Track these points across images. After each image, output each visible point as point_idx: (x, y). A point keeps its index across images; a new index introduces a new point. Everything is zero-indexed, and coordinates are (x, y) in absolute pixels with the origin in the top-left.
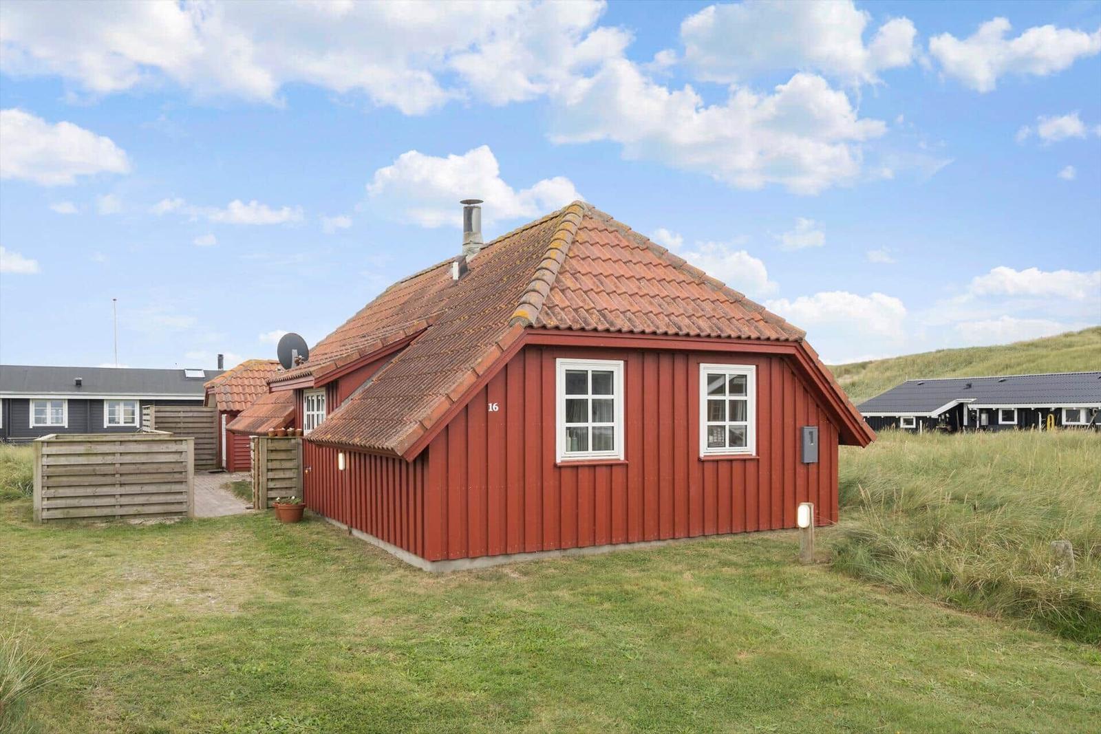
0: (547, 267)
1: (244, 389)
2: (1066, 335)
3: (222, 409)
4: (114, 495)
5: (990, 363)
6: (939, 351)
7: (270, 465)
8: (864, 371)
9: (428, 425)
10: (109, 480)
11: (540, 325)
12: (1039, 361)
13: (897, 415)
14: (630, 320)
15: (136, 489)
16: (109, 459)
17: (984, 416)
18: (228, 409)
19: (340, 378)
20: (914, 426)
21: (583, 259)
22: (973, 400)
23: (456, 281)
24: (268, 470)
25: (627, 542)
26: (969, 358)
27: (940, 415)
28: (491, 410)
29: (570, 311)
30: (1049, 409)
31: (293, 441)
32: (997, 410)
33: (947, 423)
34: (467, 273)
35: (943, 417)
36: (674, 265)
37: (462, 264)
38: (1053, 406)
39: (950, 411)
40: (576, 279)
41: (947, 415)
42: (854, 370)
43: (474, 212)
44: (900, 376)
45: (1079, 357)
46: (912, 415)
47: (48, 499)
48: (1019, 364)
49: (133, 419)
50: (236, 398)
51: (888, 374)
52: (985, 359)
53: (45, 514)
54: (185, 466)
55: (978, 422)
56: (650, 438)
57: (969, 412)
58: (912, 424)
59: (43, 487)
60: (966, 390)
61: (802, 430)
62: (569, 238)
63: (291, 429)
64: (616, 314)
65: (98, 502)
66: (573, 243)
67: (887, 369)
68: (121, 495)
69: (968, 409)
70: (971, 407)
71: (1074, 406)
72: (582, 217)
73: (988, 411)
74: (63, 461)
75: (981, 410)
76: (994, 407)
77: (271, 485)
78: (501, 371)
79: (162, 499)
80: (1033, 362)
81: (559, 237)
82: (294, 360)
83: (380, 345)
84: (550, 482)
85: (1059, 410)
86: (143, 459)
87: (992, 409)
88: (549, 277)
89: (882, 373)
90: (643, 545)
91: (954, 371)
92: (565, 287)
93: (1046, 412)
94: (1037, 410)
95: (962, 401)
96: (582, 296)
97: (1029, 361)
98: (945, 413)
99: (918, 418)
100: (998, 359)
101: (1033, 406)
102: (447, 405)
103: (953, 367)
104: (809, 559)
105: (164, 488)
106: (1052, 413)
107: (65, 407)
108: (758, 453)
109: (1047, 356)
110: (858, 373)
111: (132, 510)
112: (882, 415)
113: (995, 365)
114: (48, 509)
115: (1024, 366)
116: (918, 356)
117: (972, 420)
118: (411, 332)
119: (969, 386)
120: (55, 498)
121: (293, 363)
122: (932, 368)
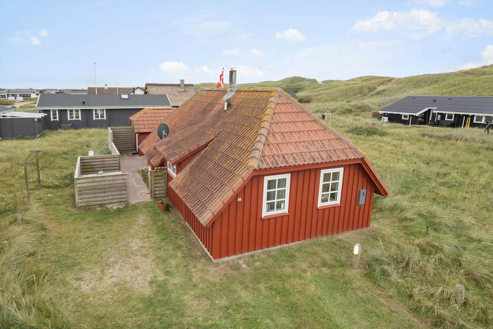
0: (263, 134)
1: (144, 122)
2: (484, 67)
3: (136, 132)
4: (102, 197)
5: (446, 83)
6: (424, 75)
7: (156, 182)
8: (390, 83)
9: (215, 214)
10: (100, 191)
11: (259, 168)
12: (469, 83)
13: (401, 113)
14: (294, 158)
15: (110, 194)
16: (100, 183)
17: (439, 116)
18: (139, 132)
19: (182, 161)
20: (408, 119)
21: (277, 123)
22: (435, 108)
23: (226, 111)
24: (155, 184)
25: (287, 243)
26: (437, 79)
27: (420, 115)
28: (238, 201)
29: (271, 157)
30: (469, 115)
31: (164, 172)
32: (446, 114)
33: (422, 118)
34: (230, 106)
35: (421, 115)
36: (314, 120)
37: (229, 102)
38: (471, 114)
39: (425, 113)
40: (274, 136)
41: (423, 114)
42: (385, 83)
43: (234, 73)
44: (405, 87)
45: (488, 82)
46: (407, 114)
47: (80, 199)
48: (459, 84)
49: (103, 113)
50: (141, 127)
51: (400, 86)
52: (444, 80)
53: (80, 205)
54: (126, 184)
55: (436, 118)
56: (299, 203)
57: (433, 114)
58: (407, 118)
59: (78, 195)
60: (433, 103)
61: (360, 191)
62: (272, 111)
63: (163, 167)
64: (289, 156)
65: (97, 199)
66: (274, 114)
67: (400, 83)
68: (104, 196)
69: (433, 112)
70: (434, 112)
71: (480, 115)
72: (278, 97)
73: (442, 114)
74: (84, 185)
75: (438, 114)
76: (444, 112)
77: (156, 189)
78: (243, 188)
79: (119, 197)
80: (466, 83)
81: (268, 113)
82: (163, 135)
83: (196, 148)
84: (259, 225)
85: (473, 116)
86: (111, 182)
87: (443, 113)
88: (263, 139)
89: (397, 85)
90: (292, 244)
91: (429, 85)
92: (269, 143)
93: (467, 116)
94: (463, 115)
95: (430, 108)
96: (276, 147)
97: (464, 83)
98: (422, 113)
99: (410, 116)
100: (450, 81)
101: (462, 113)
102: (222, 205)
103: (429, 84)
104: (357, 266)
105: (119, 193)
106: (470, 117)
107: (80, 112)
108: (341, 203)
109: (472, 80)
110: (387, 84)
111: (108, 202)
112: (395, 113)
113: (448, 84)
114: (81, 203)
115: (461, 85)
116: (414, 77)
117: (433, 116)
118: (208, 141)
119: (435, 101)
120: (82, 199)
121: (163, 137)
122: (420, 84)
